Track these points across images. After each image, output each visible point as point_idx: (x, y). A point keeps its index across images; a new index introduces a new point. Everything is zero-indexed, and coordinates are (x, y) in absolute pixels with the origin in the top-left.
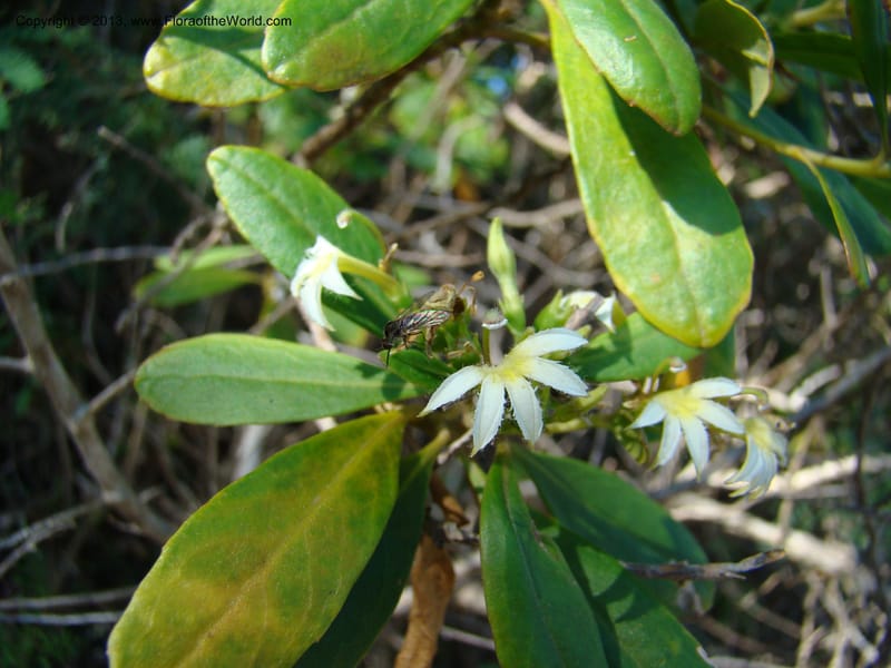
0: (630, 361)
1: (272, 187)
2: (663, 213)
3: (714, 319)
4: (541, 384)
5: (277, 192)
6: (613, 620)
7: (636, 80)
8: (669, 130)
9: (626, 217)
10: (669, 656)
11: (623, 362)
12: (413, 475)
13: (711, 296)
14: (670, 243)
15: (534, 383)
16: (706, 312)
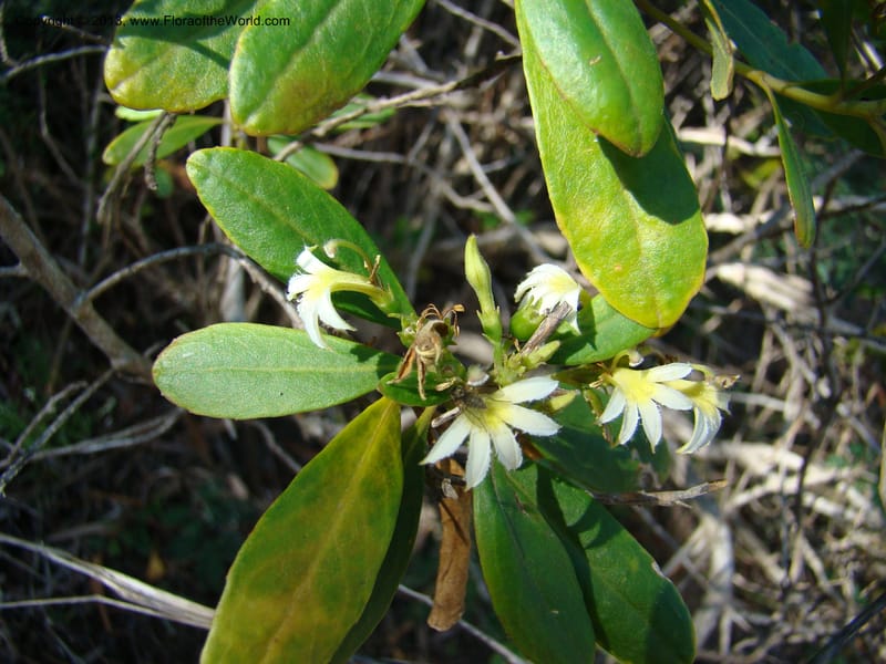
0: (594, 346)
1: (254, 191)
2: (625, 202)
3: (670, 304)
4: (520, 431)
5: (259, 195)
6: (584, 546)
7: (601, 110)
8: (632, 154)
9: (590, 208)
10: (628, 574)
11: (588, 347)
12: (412, 447)
13: (668, 283)
14: (632, 233)
15: (514, 430)
16: (663, 298)
